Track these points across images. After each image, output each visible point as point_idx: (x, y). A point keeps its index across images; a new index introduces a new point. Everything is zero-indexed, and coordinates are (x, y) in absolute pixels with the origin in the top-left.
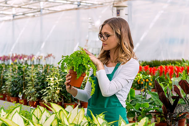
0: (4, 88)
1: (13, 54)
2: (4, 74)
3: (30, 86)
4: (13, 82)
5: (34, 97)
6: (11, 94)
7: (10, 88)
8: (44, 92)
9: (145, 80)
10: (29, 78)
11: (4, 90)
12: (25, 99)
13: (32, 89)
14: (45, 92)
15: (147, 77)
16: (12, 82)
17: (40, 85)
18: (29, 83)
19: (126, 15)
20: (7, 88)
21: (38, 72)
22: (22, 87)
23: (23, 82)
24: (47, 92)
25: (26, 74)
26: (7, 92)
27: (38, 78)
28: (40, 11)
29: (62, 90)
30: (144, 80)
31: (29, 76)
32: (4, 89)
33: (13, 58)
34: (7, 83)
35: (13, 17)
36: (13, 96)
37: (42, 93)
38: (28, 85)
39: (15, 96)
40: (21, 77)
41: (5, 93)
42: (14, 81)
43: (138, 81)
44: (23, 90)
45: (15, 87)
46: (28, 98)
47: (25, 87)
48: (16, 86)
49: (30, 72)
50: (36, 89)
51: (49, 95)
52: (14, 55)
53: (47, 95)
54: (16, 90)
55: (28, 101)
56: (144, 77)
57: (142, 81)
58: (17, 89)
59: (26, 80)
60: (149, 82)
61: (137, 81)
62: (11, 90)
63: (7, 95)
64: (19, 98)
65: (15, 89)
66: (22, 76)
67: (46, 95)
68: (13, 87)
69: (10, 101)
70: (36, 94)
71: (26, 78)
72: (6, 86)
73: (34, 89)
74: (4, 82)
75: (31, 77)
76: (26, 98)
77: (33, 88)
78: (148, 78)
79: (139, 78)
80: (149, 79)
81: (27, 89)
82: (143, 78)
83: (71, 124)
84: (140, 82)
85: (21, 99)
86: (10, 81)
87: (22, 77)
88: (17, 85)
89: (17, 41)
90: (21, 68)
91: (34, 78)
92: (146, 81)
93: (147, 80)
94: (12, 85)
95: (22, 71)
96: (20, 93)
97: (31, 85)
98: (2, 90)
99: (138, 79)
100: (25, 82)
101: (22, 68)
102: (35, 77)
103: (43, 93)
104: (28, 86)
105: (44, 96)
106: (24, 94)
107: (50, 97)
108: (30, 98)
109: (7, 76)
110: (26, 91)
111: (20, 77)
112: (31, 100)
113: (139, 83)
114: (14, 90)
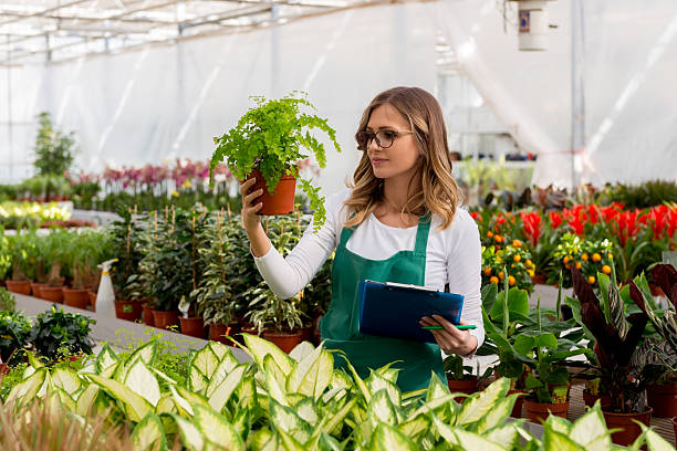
0: (134, 281)
1: (178, 162)
2: (135, 236)
3: (213, 276)
4: (163, 263)
5: (224, 311)
6: (156, 300)
7: (154, 283)
8: (253, 297)
9: (590, 255)
10: (210, 251)
11: (135, 287)
12: (198, 317)
13: (218, 285)
14: (258, 295)
15: (596, 246)
16: (159, 262)
17: (244, 274)
18: (210, 268)
19: (551, 26)
20: (144, 281)
21: (237, 232)
22: (190, 278)
23: (192, 263)
24: (261, 296)
25: (201, 239)
26: (146, 295)
27: (236, 249)
28: (269, 10)
29: (311, 290)
30: (585, 257)
31: (208, 245)
32: (135, 284)
33: (179, 172)
34: (143, 266)
35: (181, 30)
36: (161, 308)
37: (247, 298)
38: (206, 274)
39: (168, 307)
40: (186, 247)
41: (140, 297)
42: (165, 259)
43: (566, 259)
44: (191, 290)
45: (169, 278)
46: (206, 315)
47: (197, 282)
48: (169, 276)
49: (212, 233)
50: (232, 286)
51: (270, 306)
52: (184, 164)
53: (265, 305)
54: (169, 289)
55: (206, 323)
56: (587, 245)
57: (580, 258)
58: (173, 286)
59: (202, 259)
60: (603, 262)
61: (562, 260)
62: (155, 290)
63: (144, 306)
64: (181, 314)
65: (167, 285)
66: (187, 243)
67: (259, 307)
68: (161, 278)
69: (151, 323)
70: (230, 301)
71: (200, 251)
72: (142, 277)
73: (223, 286)
74: (136, 263)
75: (215, 249)
76: (202, 314)
77: (222, 282)
78: (599, 250)
79: (567, 250)
80: (601, 254)
81: (204, 285)
82: (584, 251)
83: (293, 395)
84: (570, 261)
85: (186, 317)
86: (154, 260)
87: (189, 247)
88: (173, 274)
89: (193, 115)
90: (184, 221)
91: (224, 252)
92: (590, 260)
93: (597, 257)
94: (160, 273)
95: (188, 230)
96: (183, 300)
97: (214, 273)
98: (129, 287)
99: (564, 253)
100: (197, 265)
101: (189, 221)
102: (229, 248)
103: (250, 301)
104: (206, 277)
105: (253, 308)
106: (193, 302)
107: (271, 311)
108: (212, 315)
109: (144, 243)
110: (201, 292)
111: (183, 246)
112: (215, 320)
113: (567, 266)
114: (164, 288)
